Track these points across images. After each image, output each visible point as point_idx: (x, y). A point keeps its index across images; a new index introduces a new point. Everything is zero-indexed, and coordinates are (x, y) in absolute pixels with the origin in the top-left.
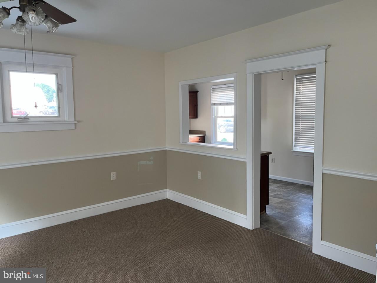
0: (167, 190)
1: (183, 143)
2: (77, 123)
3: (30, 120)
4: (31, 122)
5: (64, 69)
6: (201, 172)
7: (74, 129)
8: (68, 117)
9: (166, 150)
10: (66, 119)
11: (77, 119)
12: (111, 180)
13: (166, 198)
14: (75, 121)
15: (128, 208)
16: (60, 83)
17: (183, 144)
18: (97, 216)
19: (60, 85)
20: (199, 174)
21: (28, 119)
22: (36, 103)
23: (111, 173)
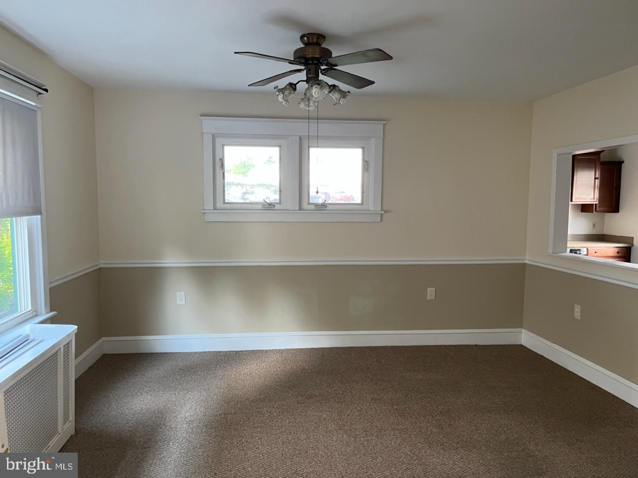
0: (523, 330)
1: (552, 253)
2: (384, 213)
3: (328, 208)
4: (328, 210)
5: (373, 140)
6: (580, 306)
7: (379, 221)
8: (373, 206)
9: (525, 264)
10: (370, 209)
11: (385, 208)
12: (428, 299)
13: (519, 344)
14: (382, 210)
15: (451, 346)
16: (366, 159)
17: (554, 255)
18: (403, 347)
19: (366, 162)
20: (577, 309)
21: (326, 206)
22: (317, 188)
23: (428, 289)
